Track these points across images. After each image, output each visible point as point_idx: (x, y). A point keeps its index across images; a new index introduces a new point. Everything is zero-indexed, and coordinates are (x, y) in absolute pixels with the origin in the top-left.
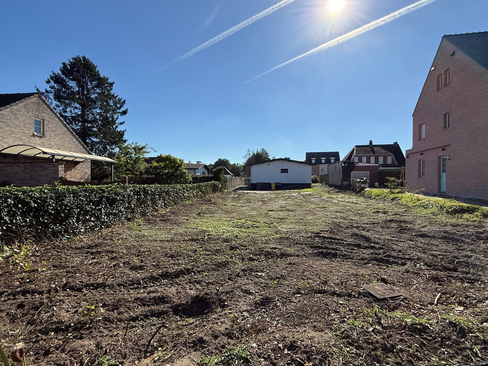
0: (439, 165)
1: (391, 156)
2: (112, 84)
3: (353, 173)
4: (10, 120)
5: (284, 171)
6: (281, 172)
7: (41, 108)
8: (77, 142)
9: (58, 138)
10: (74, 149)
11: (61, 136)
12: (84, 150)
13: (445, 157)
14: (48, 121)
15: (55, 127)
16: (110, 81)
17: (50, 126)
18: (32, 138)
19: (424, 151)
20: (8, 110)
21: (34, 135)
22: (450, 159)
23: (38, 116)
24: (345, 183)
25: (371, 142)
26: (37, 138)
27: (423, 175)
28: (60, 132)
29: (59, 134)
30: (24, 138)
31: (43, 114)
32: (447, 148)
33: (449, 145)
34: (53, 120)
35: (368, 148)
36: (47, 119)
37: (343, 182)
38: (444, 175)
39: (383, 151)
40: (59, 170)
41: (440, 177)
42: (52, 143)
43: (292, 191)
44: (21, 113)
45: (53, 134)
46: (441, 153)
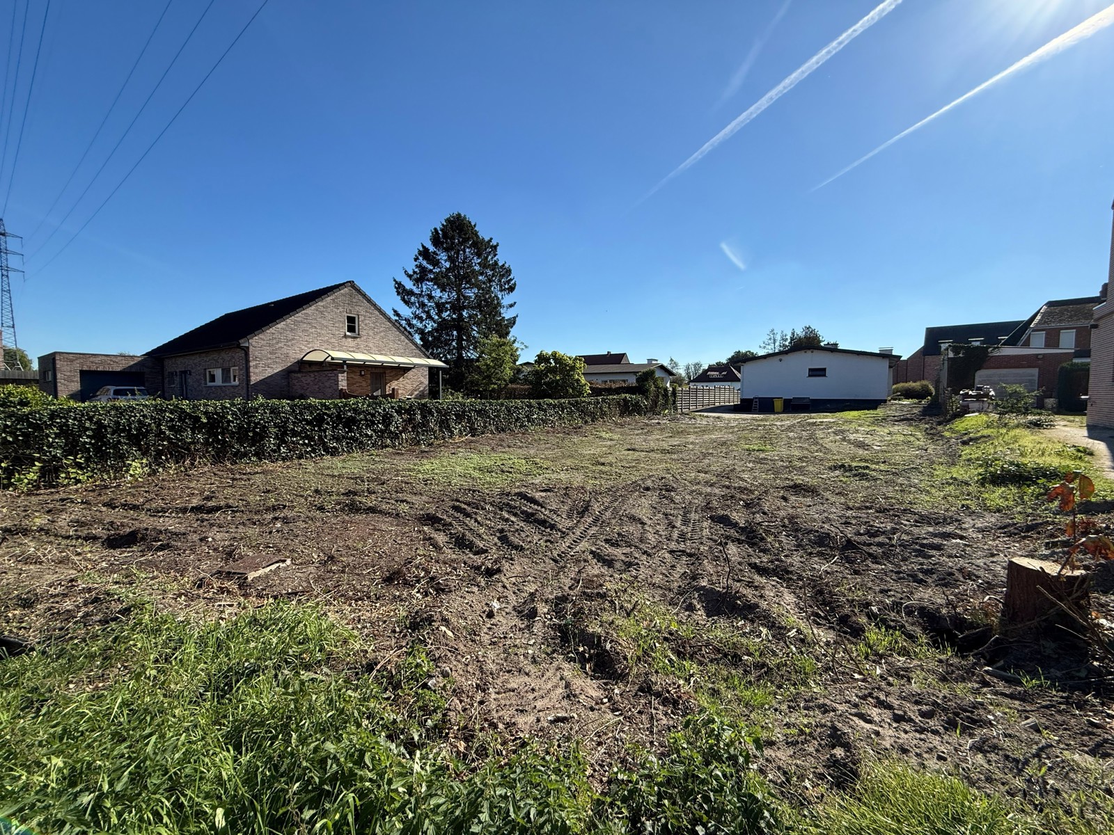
2: (495, 247)
4: (315, 319)
5: (818, 372)
6: (810, 376)
7: (354, 300)
8: (407, 341)
9: (378, 337)
10: (403, 351)
11: (382, 334)
12: (418, 351)
14: (365, 316)
15: (374, 323)
16: (494, 243)
17: (367, 322)
18: (344, 339)
20: (313, 307)
21: (345, 336)
23: (350, 310)
26: (350, 340)
28: (381, 329)
29: (381, 332)
30: (333, 340)
31: (357, 308)
34: (371, 314)
36: (362, 313)
40: (340, 380)
42: (371, 345)
44: (329, 310)
45: (371, 333)
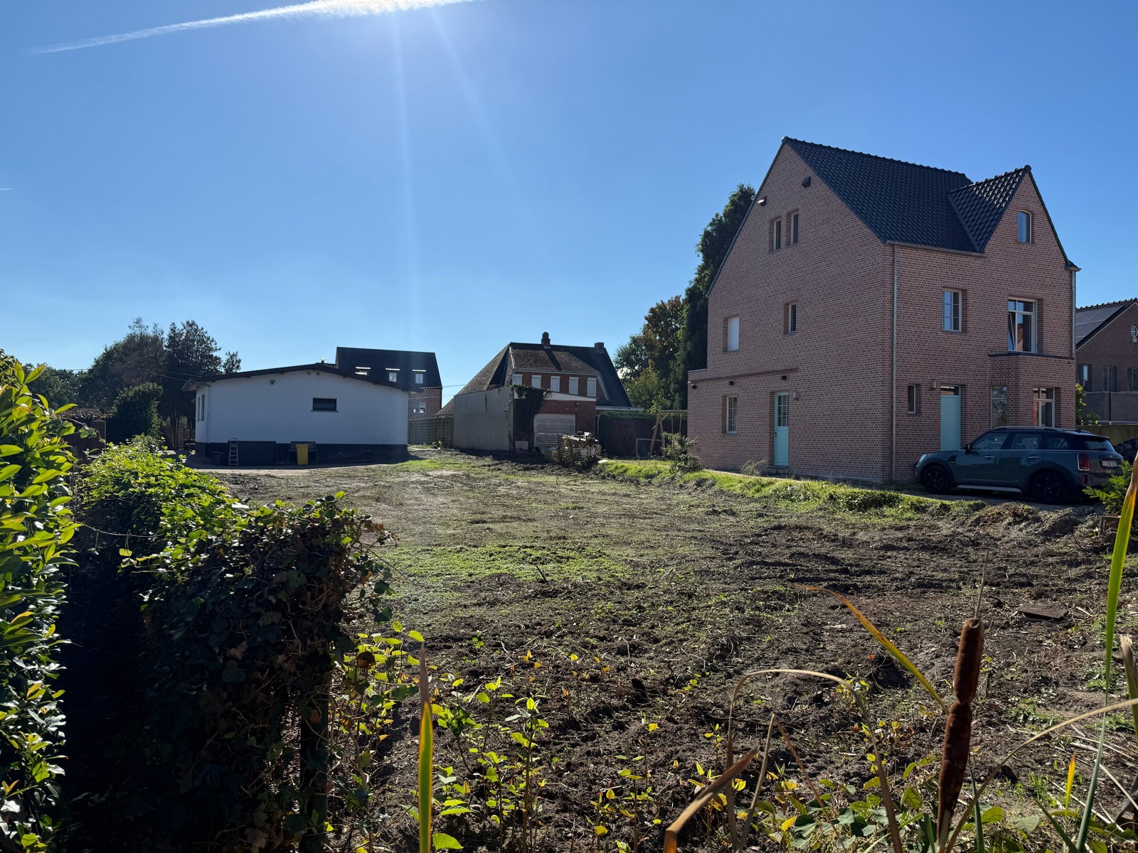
0: (772, 408)
1: (595, 377)
3: (539, 419)
6: (316, 410)
13: (786, 394)
19: (735, 377)
22: (797, 399)
24: (523, 445)
25: (546, 336)
27: (730, 429)
32: (791, 376)
33: (795, 370)
35: (542, 353)
37: (517, 443)
38: (783, 433)
39: (577, 363)
41: (773, 435)
43: (373, 466)
46: (775, 383)
